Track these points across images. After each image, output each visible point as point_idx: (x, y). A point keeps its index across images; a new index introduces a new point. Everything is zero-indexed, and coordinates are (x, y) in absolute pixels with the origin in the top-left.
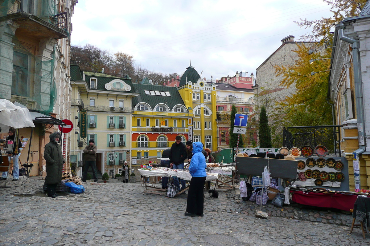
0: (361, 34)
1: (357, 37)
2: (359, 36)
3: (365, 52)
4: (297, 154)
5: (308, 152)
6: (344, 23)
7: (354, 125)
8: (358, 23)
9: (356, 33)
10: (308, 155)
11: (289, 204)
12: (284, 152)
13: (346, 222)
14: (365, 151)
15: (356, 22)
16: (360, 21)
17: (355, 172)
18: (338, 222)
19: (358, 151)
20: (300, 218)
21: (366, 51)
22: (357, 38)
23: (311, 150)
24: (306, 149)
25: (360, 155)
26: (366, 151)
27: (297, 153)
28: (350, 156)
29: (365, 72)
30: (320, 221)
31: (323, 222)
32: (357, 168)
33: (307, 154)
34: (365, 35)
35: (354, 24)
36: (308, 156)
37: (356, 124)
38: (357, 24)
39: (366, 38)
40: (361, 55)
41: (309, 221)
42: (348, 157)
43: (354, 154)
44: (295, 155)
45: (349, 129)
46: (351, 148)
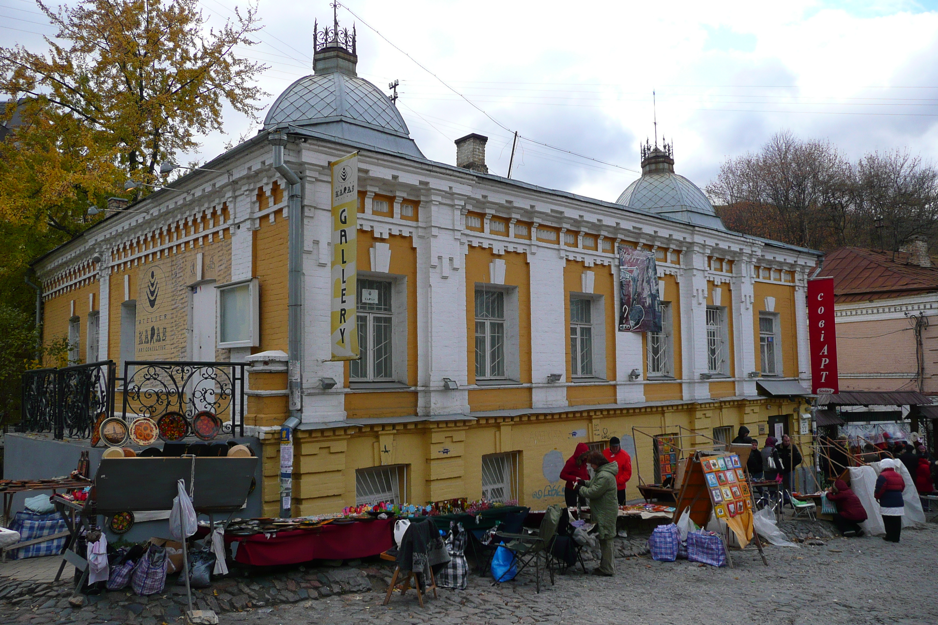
0: (310, 170)
1: (301, 173)
2: (308, 173)
3: (312, 209)
4: (148, 435)
5: (177, 427)
6: (288, 136)
7: (281, 365)
8: (310, 144)
9: (302, 164)
10: (176, 435)
11: (226, 572)
12: (114, 430)
13: (348, 583)
14: (300, 423)
15: (309, 141)
16: (315, 142)
17: (284, 471)
18: (336, 589)
19: (292, 423)
20: (268, 603)
21: (315, 208)
22: (301, 175)
23: (183, 422)
24: (172, 422)
25: (295, 430)
26: (303, 421)
27: (148, 431)
28: (273, 433)
29: (309, 252)
30: (307, 596)
31: (312, 596)
32: (288, 460)
33: (173, 435)
34: (316, 175)
35: (303, 145)
36: (176, 438)
37: (286, 363)
38: (308, 145)
39: (317, 180)
40: (306, 214)
41: (287, 602)
42: (270, 436)
43: (286, 430)
44: (145, 439)
45: (271, 372)
46: (271, 415)
